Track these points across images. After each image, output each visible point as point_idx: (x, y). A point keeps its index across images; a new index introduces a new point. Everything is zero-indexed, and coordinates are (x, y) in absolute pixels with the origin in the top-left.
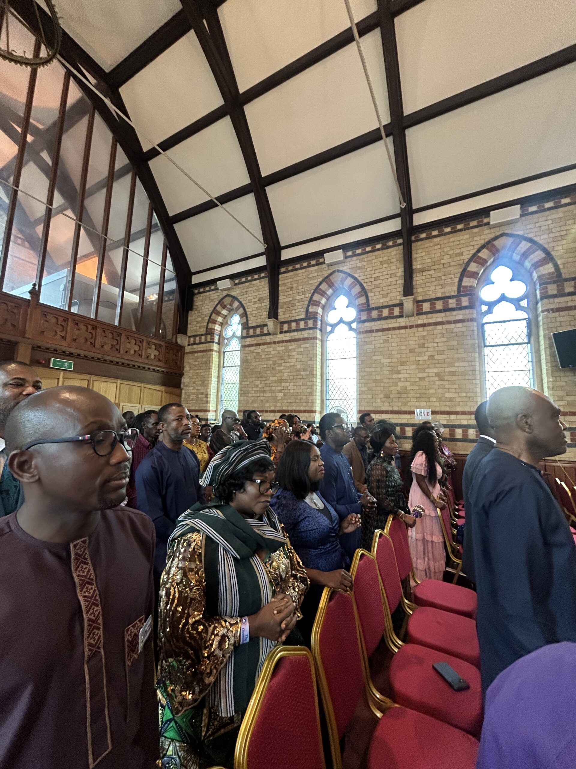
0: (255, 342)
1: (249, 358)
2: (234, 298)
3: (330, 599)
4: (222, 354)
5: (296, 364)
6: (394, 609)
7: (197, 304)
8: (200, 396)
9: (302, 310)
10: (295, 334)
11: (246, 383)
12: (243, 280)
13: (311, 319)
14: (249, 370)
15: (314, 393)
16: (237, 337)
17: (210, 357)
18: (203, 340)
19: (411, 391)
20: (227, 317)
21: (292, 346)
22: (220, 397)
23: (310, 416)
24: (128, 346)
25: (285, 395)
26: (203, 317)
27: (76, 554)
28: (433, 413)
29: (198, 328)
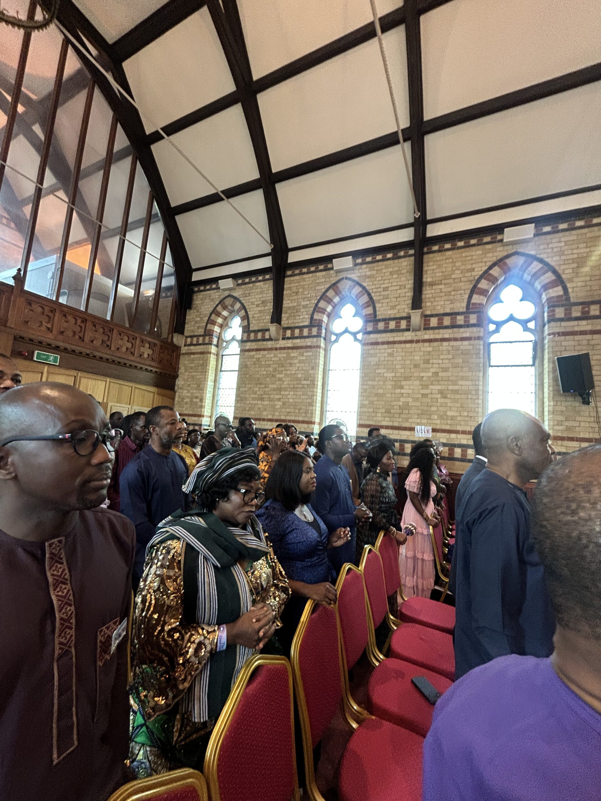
0: (256, 347)
1: (249, 363)
2: (236, 299)
3: (313, 611)
4: (220, 357)
5: (297, 372)
6: (378, 624)
7: (197, 302)
8: (195, 400)
9: (307, 316)
10: (298, 341)
11: (243, 389)
12: (247, 280)
13: (316, 326)
14: (248, 376)
15: (314, 404)
16: (237, 341)
17: (207, 360)
18: (201, 341)
19: (413, 408)
20: (228, 319)
21: (294, 353)
22: (215, 402)
23: (308, 427)
24: (120, 342)
25: (283, 404)
26: (202, 316)
27: (51, 553)
28: (434, 430)
29: (196, 328)
